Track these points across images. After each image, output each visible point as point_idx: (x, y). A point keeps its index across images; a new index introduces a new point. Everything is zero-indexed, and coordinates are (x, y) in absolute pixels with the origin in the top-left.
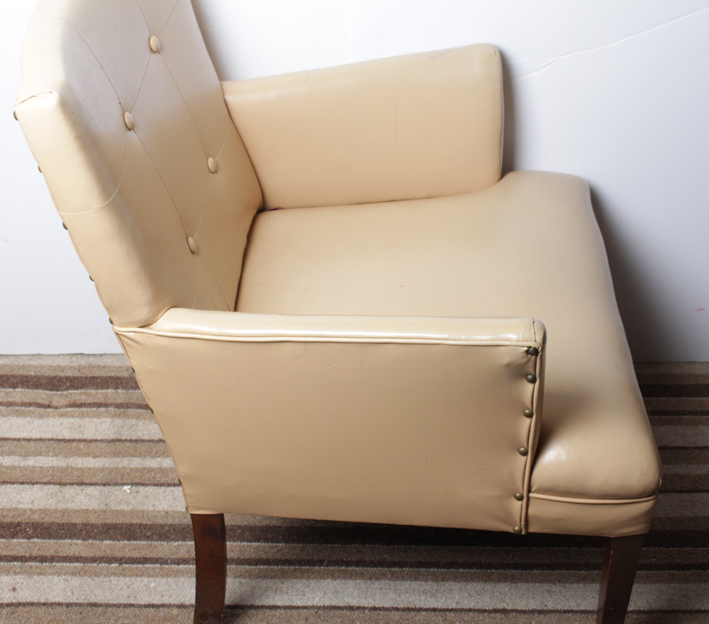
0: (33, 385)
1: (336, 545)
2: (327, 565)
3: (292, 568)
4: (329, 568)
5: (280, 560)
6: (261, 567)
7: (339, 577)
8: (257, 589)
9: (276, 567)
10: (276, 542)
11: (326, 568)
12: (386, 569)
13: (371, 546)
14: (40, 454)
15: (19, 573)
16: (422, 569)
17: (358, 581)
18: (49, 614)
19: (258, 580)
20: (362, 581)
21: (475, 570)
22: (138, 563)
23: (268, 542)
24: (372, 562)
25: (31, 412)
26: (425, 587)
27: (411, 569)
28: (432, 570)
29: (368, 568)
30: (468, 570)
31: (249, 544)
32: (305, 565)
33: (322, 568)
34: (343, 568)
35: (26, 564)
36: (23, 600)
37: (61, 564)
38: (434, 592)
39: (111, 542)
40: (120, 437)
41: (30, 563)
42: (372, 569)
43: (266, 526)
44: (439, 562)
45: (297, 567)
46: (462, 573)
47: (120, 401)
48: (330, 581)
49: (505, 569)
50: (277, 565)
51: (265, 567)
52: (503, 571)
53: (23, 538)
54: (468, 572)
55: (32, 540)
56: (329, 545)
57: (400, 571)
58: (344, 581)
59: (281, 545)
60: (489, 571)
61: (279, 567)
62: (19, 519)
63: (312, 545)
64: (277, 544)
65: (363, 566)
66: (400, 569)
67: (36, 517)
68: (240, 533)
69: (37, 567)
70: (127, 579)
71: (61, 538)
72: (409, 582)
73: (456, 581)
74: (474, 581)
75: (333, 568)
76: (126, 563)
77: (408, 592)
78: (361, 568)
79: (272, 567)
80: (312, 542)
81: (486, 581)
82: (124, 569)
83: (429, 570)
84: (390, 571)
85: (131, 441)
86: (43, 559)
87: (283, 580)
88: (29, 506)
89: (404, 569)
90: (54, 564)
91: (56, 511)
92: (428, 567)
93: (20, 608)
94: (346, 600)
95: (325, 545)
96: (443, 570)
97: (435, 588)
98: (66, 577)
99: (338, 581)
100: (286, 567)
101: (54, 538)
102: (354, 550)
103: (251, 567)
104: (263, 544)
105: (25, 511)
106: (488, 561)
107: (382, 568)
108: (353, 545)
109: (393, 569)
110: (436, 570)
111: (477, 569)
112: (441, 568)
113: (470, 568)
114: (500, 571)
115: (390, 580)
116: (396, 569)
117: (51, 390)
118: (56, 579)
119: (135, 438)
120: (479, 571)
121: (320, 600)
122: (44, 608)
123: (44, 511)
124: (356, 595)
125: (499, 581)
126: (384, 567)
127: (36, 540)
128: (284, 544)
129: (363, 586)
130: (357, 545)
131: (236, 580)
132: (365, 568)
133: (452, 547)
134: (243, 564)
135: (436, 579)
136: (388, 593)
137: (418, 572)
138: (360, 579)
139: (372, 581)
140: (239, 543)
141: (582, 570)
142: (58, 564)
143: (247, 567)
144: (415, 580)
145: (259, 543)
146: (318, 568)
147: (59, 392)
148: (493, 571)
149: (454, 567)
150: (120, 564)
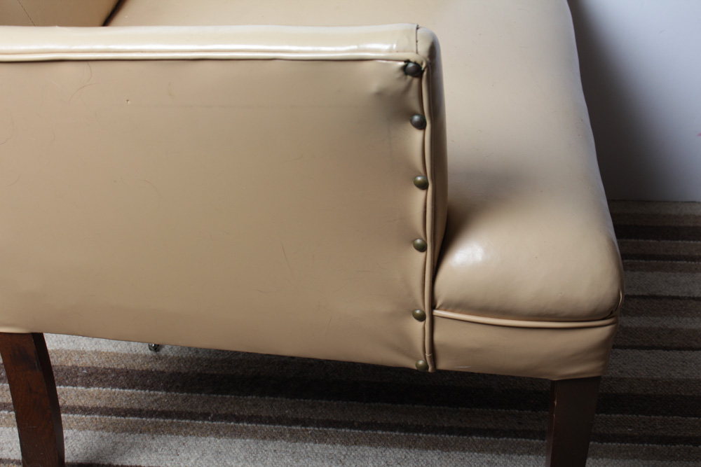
1: (228, 396)
2: (213, 420)
3: (168, 421)
4: (215, 423)
5: (155, 412)
6: (131, 418)
7: (225, 435)
8: (120, 444)
9: (148, 420)
10: (154, 390)
11: (210, 423)
12: (285, 427)
13: (272, 398)
16: (330, 429)
17: (248, 440)
19: (123, 434)
20: (252, 441)
21: (397, 433)
23: (145, 390)
24: (270, 417)
26: (331, 452)
27: (316, 429)
28: (343, 430)
29: (263, 426)
30: (389, 433)
31: (122, 390)
32: (185, 418)
33: (206, 422)
34: (232, 423)
38: (342, 457)
42: (268, 426)
43: (147, 370)
44: (353, 422)
45: (175, 420)
46: (380, 436)
48: (213, 439)
49: (436, 434)
50: (151, 416)
51: (136, 418)
52: (434, 436)
54: (388, 435)
56: (220, 396)
57: (303, 431)
58: (230, 440)
59: (160, 393)
60: (416, 435)
61: (153, 419)
63: (198, 395)
64: (156, 392)
65: (257, 422)
66: (303, 428)
68: (113, 378)
72: (312, 444)
73: (371, 446)
74: (394, 447)
75: (219, 423)
77: (309, 457)
78: (254, 425)
79: (144, 419)
80: (199, 391)
81: (410, 447)
83: (339, 430)
84: (289, 430)
87: (155, 436)
89: (308, 428)
92: (339, 427)
94: (229, 463)
95: (215, 396)
96: (357, 431)
97: (344, 453)
99: (223, 440)
100: (162, 420)
102: (249, 403)
103: (119, 418)
104: (139, 391)
106: (415, 423)
107: (281, 426)
108: (250, 397)
109: (294, 428)
110: (348, 431)
111: (400, 431)
112: (355, 428)
113: (391, 430)
114: (429, 435)
115: (289, 440)
116: (298, 428)
120: (402, 434)
121: (196, 462)
124: (242, 457)
125: (427, 448)
126: (283, 424)
128: (164, 393)
129: (253, 447)
130: (254, 397)
131: (97, 433)
132: (258, 425)
133: (372, 404)
134: (110, 415)
135: (347, 442)
136: (283, 457)
137: (325, 432)
138: (251, 438)
139: (266, 441)
140: (109, 389)
141: (535, 439)
143: (114, 418)
144: (320, 442)
145: (134, 391)
146: (200, 422)
148: (421, 435)
149: (372, 429)
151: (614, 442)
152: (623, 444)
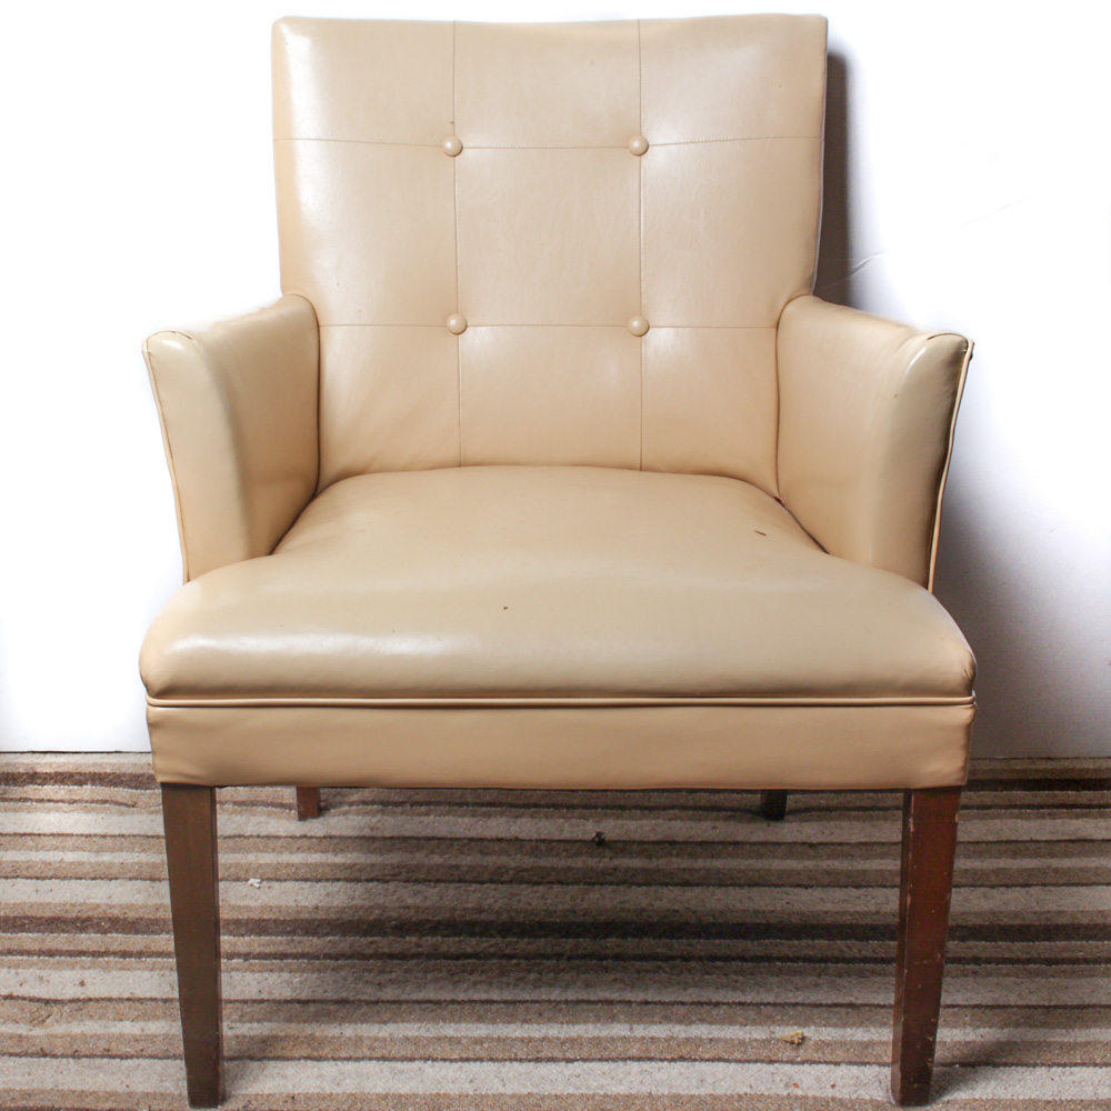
0: (109, 782)
14: (121, 850)
15: (89, 968)
18: (136, 1009)
22: (275, 958)
25: (106, 809)
35: (101, 959)
36: (96, 995)
37: (154, 959)
39: (231, 937)
40: (241, 833)
41: (106, 959)
47: (240, 799)
53: (95, 933)
55: (109, 935)
62: (90, 914)
63: (543, 939)
64: (490, 939)
67: (116, 912)
69: (116, 962)
70: (257, 975)
71: (153, 932)
75: (578, 962)
76: (254, 958)
77: (698, 986)
79: (483, 961)
81: (819, 975)
82: (251, 964)
85: (258, 836)
86: (125, 954)
87: (501, 974)
88: (106, 901)
90: (143, 959)
91: (145, 906)
93: (92, 1003)
98: (162, 973)
101: (144, 933)
105: (98, 906)
117: (136, 788)
118: (146, 974)
119: (264, 833)
122: (127, 1004)
123: (130, 907)
127: (114, 935)
142: (148, 960)
147: (148, 791)
150: (246, 960)
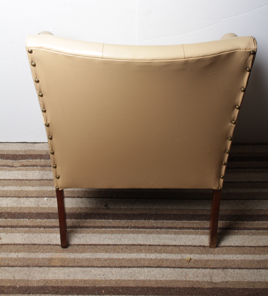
0: (6, 158)
1: (134, 221)
2: (130, 228)
3: (115, 229)
4: (131, 229)
5: (111, 227)
6: (103, 229)
7: (135, 233)
8: (101, 238)
9: (109, 229)
10: (109, 219)
11: (130, 229)
12: (155, 230)
13: (148, 221)
14: (10, 185)
15: (2, 232)
16: (169, 230)
17: (143, 234)
18: (15, 248)
19: (101, 234)
20: (145, 235)
21: (191, 230)
22: (52, 228)
23: (106, 220)
24: (149, 227)
25: (5, 169)
26: (171, 237)
27: (165, 230)
28: (174, 230)
29: (147, 230)
30: (189, 230)
31: (98, 220)
32: (121, 228)
33: (128, 229)
34: (137, 229)
35: (5, 229)
36: (4, 243)
37: (20, 229)
38: (175, 238)
39: (40, 220)
40: (43, 178)
41: (7, 228)
42: (149, 230)
43: (105, 213)
44: (177, 227)
45: (118, 229)
46: (186, 231)
47: (42, 164)
48: (131, 234)
49: (204, 230)
50: (110, 228)
51: (105, 229)
52: (203, 231)
53: (4, 219)
54: (188, 231)
55: (7, 219)
56: (131, 221)
57: (161, 231)
58: (137, 234)
59: (111, 220)
60: (197, 230)
61: (110, 229)
62: (2, 211)
63: (124, 221)
64: (109, 220)
65: (145, 229)
66: (161, 230)
67: (9, 210)
68: (94, 216)
69: (10, 230)
70: (47, 234)
71: (19, 218)
72: (164, 235)
73: (184, 235)
74: (191, 235)
75: (133, 229)
76: (47, 228)
77: (164, 239)
78: (144, 229)
79: (107, 229)
80: (124, 219)
81: (196, 234)
82: (46, 230)
83: (172, 230)
84: (156, 231)
85: (47, 180)
86: (12, 227)
87: (112, 234)
88: (6, 206)
89: (162, 230)
90: (17, 228)
91: (17, 208)
92: (172, 229)
93: (3, 246)
94: (138, 242)
95: (129, 221)
96: (178, 230)
97: (175, 237)
98: (22, 234)
99: (135, 235)
100: (113, 229)
101: (17, 218)
102: (141, 222)
103: (99, 229)
104: (103, 220)
105: (4, 208)
106: (197, 227)
107: (153, 230)
108: (141, 221)
109: (157, 230)
110: (175, 230)
111: (192, 229)
112: (178, 229)
113: (189, 229)
114: (202, 230)
115: (156, 234)
116: (159, 230)
117: (13, 160)
118: (18, 234)
119: (49, 179)
120: (193, 230)
121: (127, 242)
122: (13, 246)
123: (12, 208)
124: (142, 240)
125: (202, 235)
126: (154, 229)
127: (9, 219)
128: (112, 220)
129: (145, 236)
130: (142, 221)
131: (93, 234)
132: (146, 230)
133: (182, 221)
134: (96, 228)
135: (175, 233)
136: (156, 239)
137: (168, 231)
138: (144, 234)
139: (149, 234)
140: (93, 220)
141: (236, 230)
142: (18, 229)
143: (97, 229)
144: (167, 234)
145: (102, 220)
146: (126, 229)
147: (17, 161)
148: (199, 230)
149: (183, 229)
150: (44, 228)
151: (261, 230)
152: (264, 231)
